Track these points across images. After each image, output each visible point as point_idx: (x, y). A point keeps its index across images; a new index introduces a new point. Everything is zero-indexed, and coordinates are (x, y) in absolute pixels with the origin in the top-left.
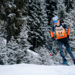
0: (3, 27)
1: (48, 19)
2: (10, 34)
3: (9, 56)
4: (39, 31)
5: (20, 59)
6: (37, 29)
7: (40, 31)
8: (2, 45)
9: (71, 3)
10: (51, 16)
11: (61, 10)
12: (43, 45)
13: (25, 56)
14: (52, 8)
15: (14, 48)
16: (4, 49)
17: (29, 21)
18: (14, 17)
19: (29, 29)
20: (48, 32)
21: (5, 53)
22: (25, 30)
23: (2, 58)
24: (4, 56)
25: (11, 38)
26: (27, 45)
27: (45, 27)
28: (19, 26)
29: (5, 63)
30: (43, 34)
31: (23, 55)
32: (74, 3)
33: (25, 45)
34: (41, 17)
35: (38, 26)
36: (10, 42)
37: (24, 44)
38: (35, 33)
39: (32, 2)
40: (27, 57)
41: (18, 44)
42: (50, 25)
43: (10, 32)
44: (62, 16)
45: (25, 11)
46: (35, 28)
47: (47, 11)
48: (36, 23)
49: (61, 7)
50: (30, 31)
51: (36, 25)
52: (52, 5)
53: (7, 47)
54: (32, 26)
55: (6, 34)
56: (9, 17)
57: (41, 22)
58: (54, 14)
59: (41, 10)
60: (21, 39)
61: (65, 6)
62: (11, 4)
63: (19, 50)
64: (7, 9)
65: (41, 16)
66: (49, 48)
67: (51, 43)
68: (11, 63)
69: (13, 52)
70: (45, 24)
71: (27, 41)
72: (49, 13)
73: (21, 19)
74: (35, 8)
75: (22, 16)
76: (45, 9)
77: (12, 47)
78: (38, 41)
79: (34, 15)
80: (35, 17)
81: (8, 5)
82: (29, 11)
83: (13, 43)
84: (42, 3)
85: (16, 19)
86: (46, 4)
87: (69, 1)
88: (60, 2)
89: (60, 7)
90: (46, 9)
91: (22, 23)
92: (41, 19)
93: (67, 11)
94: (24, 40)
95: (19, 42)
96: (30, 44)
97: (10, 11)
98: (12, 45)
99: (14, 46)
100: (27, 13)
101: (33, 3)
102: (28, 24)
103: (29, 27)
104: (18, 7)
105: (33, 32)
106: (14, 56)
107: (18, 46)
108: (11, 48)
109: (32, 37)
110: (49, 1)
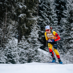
0: (14, 27)
1: (58, 19)
2: (21, 34)
3: (21, 55)
5: (31, 58)
8: (14, 44)
10: (60, 16)
11: (70, 10)
13: (36, 55)
14: (61, 8)
15: (25, 47)
16: (15, 49)
17: (39, 21)
18: (24, 17)
19: (39, 29)
20: (58, 32)
21: (17, 53)
22: (35, 29)
23: (14, 57)
24: (15, 55)
25: (22, 37)
26: (37, 44)
27: (55, 27)
28: (30, 26)
29: (17, 62)
31: (34, 54)
33: (35, 44)
34: (51, 17)
36: (21, 42)
37: (34, 44)
39: (42, 2)
40: (38, 56)
41: (29, 43)
42: (60, 25)
43: (21, 32)
44: (71, 16)
47: (56, 11)
49: (71, 6)
50: (40, 31)
52: (62, 5)
53: (19, 46)
54: (42, 25)
55: (17, 33)
56: (20, 18)
57: (51, 22)
58: (63, 14)
59: (50, 10)
60: (32, 38)
62: (21, 5)
63: (30, 49)
64: (18, 9)
66: (60, 47)
67: (61, 42)
68: (23, 62)
69: (24, 51)
70: (55, 23)
71: (38, 40)
72: (58, 13)
73: (31, 19)
74: (45, 8)
75: (32, 16)
76: (54, 9)
77: (23, 46)
79: (44, 15)
80: (45, 16)
81: (18, 6)
82: (39, 11)
83: (24, 43)
84: (51, 3)
85: (26, 19)
86: (55, 4)
88: (69, 2)
89: (70, 7)
90: (56, 9)
91: (33, 23)
92: (51, 18)
94: (35, 39)
95: (30, 41)
96: (40, 43)
97: (20, 11)
98: (23, 45)
99: (25, 46)
100: (37, 13)
102: (38, 24)
103: (39, 27)
104: (28, 7)
106: (25, 55)
107: (29, 46)
108: (22, 48)
109: (43, 36)
110: (58, 1)
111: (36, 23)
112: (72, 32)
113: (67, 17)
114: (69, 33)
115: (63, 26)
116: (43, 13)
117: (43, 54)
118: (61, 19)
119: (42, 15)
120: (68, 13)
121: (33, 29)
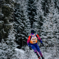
1: (30, 23)
3: (1, 55)
4: (24, 33)
7: (25, 33)
9: (47, 8)
11: (40, 15)
14: (33, 14)
15: (5, 48)
17: (16, 26)
18: (2, 24)
19: (15, 32)
22: (12, 33)
25: (2, 40)
26: (14, 45)
27: (29, 30)
30: (28, 35)
31: (12, 53)
32: (50, 8)
33: (13, 45)
34: (25, 22)
35: (23, 29)
36: (1, 44)
37: (12, 45)
38: (21, 35)
43: (1, 36)
44: (41, 20)
46: (21, 31)
47: (29, 17)
48: (21, 27)
49: (40, 12)
50: (17, 34)
51: (21, 28)
52: (33, 12)
54: (18, 29)
57: (25, 26)
58: (34, 19)
59: (24, 16)
61: (43, 11)
63: (8, 50)
69: (4, 52)
70: (28, 27)
71: (14, 42)
72: (31, 18)
73: (8, 25)
75: (9, 22)
76: (27, 15)
78: (24, 41)
79: (19, 20)
80: (20, 22)
82: (15, 18)
85: (4, 25)
86: (28, 11)
87: (46, 7)
88: (39, 9)
89: (39, 12)
90: (29, 15)
92: (25, 23)
93: (45, 15)
94: (12, 41)
95: (8, 43)
96: (17, 44)
99: (4, 47)
101: (17, 11)
102: (15, 28)
104: (5, 15)
105: (20, 34)
106: (5, 55)
108: (2, 49)
109: (19, 38)
110: (30, 8)
111: (13, 28)
112: (42, 33)
113: (38, 21)
114: (40, 34)
115: (35, 28)
116: (18, 19)
117: (20, 53)
118: (33, 23)
119: (17, 21)
120: (38, 18)
121: (10, 33)
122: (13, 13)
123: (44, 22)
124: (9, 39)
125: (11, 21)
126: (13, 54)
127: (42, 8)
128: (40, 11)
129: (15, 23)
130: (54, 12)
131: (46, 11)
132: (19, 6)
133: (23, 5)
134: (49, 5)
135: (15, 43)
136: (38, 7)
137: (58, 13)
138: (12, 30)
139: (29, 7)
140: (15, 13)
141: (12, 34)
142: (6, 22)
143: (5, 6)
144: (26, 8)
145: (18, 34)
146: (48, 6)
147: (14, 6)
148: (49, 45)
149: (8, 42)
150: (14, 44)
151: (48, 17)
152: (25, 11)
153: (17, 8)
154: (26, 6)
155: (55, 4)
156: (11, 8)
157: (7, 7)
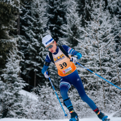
4: (38, 59)
5: (8, 107)
6: (35, 56)
7: (41, 59)
9: (88, 11)
10: (57, 34)
11: (72, 24)
12: (46, 82)
14: (58, 20)
17: (22, 44)
19: (21, 57)
22: (14, 58)
26: (18, 84)
28: (5, 53)
31: (13, 100)
32: (94, 11)
33: (15, 83)
35: (36, 51)
37: (13, 83)
38: (33, 62)
44: (75, 33)
45: (14, 28)
46: (33, 55)
47: (50, 26)
48: (34, 46)
49: (73, 18)
50: (23, 60)
51: (34, 49)
52: (59, 16)
54: (27, 51)
57: (41, 45)
58: (61, 31)
59: (40, 25)
61: (79, 16)
63: (5, 92)
65: (41, 35)
72: (54, 29)
73: (7, 41)
74: (31, 23)
75: (8, 36)
76: (46, 23)
78: (37, 76)
79: (29, 33)
80: (30, 36)
82: (21, 28)
84: (41, 13)
86: (48, 14)
87: (86, 9)
88: (71, 11)
89: (71, 18)
90: (49, 23)
93: (83, 24)
94: (13, 75)
95: (5, 79)
96: (23, 81)
100: (18, 30)
101: (26, 14)
102: (20, 49)
103: (22, 53)
105: (29, 61)
109: (28, 69)
110: (53, 9)
111: (16, 48)
113: (67, 37)
116: (27, 30)
117: (29, 100)
119: (26, 34)
120: (69, 29)
121: (10, 58)
122: (18, 18)
123: (82, 39)
124: (8, 70)
125: (13, 33)
126: (16, 101)
127: (77, 10)
128: (73, 15)
129: (21, 38)
130: (102, 19)
131: (86, 16)
132: (30, 4)
133: (38, 2)
134: (92, 3)
135: (20, 79)
136: (69, 7)
137: (109, 20)
138: (15, 53)
139: (51, 7)
140: (21, 17)
141: (15, 60)
142: (2, 36)
143: (2, 3)
144: (44, 8)
145: (26, 62)
146: (90, 5)
147: (21, 4)
148: (90, 86)
149: (5, 76)
150: (17, 81)
151: (89, 29)
152: (43, 14)
153: (26, 8)
154: (46, 3)
155: (104, 2)
156: (15, 7)
157: (5, 5)
